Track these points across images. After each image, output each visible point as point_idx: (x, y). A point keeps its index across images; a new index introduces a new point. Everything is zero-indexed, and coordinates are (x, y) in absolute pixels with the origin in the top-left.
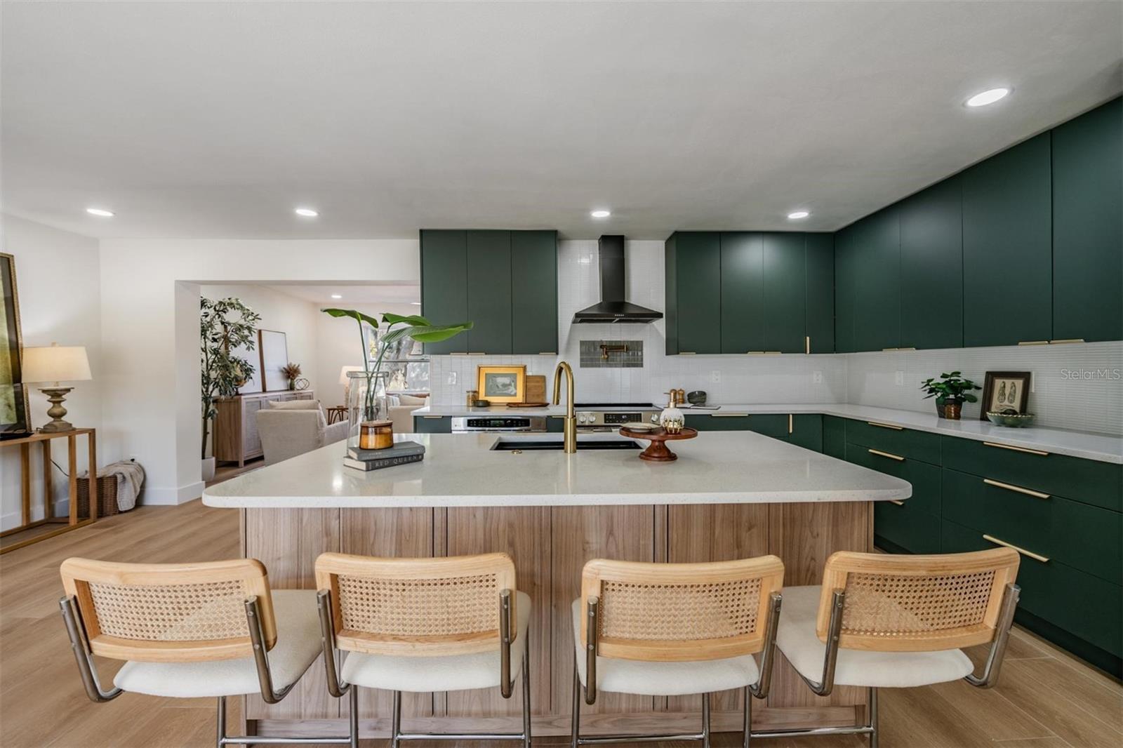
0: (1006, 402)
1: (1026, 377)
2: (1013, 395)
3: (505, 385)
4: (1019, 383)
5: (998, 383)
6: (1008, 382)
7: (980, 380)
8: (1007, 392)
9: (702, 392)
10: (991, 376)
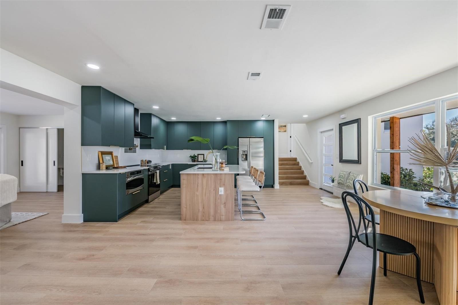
0: (201, 159)
1: (204, 155)
2: (202, 157)
3: (109, 160)
4: (203, 156)
5: (199, 156)
6: (201, 156)
7: (197, 155)
8: (201, 157)
9: (150, 161)
10: (198, 155)
